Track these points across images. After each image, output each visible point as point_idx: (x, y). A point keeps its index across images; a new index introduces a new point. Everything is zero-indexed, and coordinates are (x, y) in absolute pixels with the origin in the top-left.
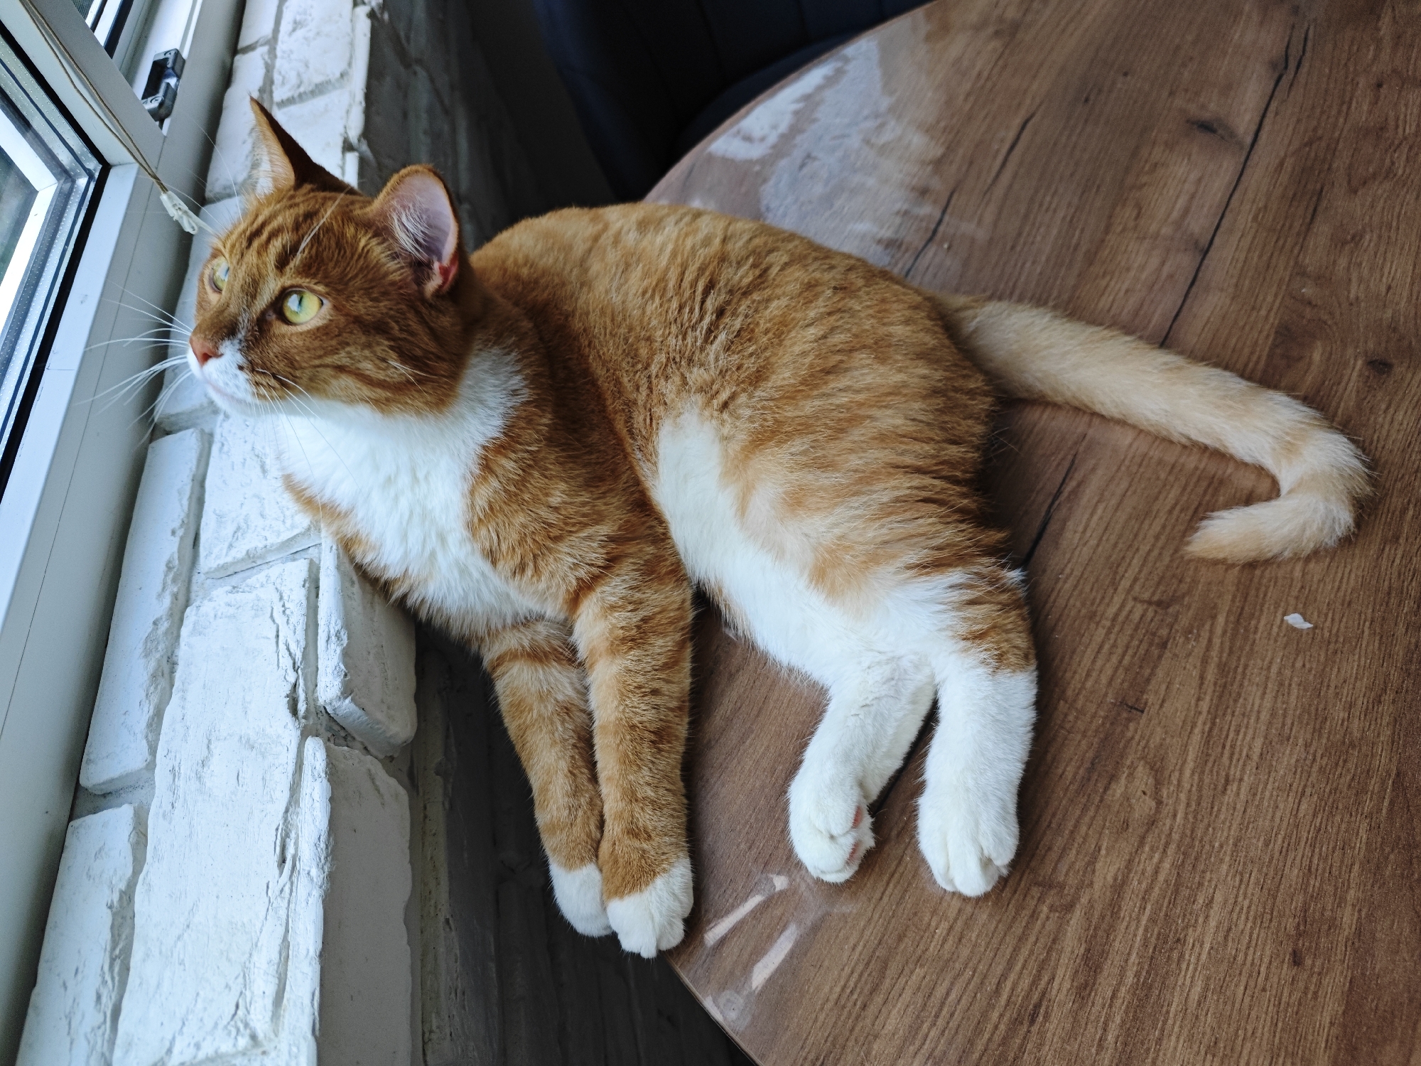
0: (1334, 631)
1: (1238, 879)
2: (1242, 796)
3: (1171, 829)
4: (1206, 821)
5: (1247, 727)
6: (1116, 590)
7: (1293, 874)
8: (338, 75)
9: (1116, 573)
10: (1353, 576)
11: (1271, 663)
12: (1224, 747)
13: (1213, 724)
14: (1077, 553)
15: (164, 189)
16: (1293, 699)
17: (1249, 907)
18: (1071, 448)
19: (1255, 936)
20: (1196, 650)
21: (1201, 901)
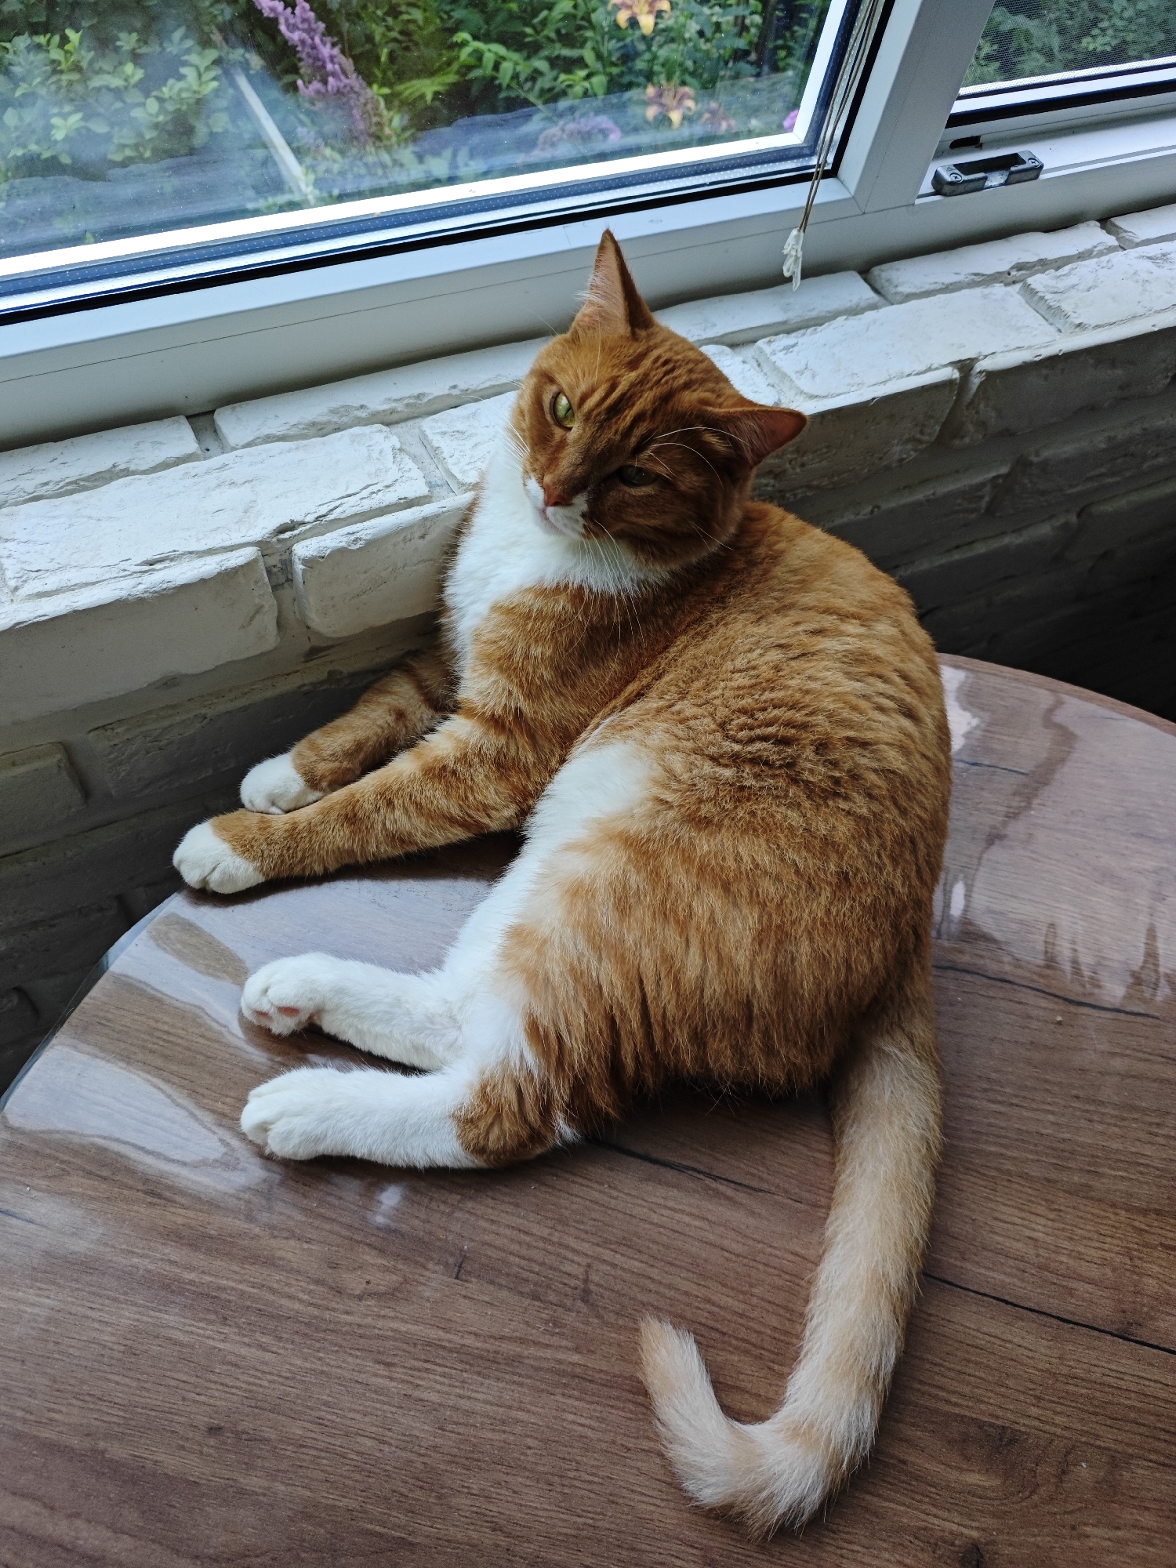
0: (575, 1483)
1: (288, 1375)
2: (373, 1379)
3: (334, 1310)
4: (344, 1343)
5: (450, 1385)
6: (598, 1245)
7: (297, 1430)
8: (1080, 321)
9: (620, 1244)
10: (652, 1508)
11: (528, 1412)
12: (426, 1361)
13: (451, 1351)
14: (640, 1202)
16: (490, 1435)
17: (261, 1386)
18: (778, 1186)
19: (234, 1391)
20: (534, 1331)
21: (264, 1340)
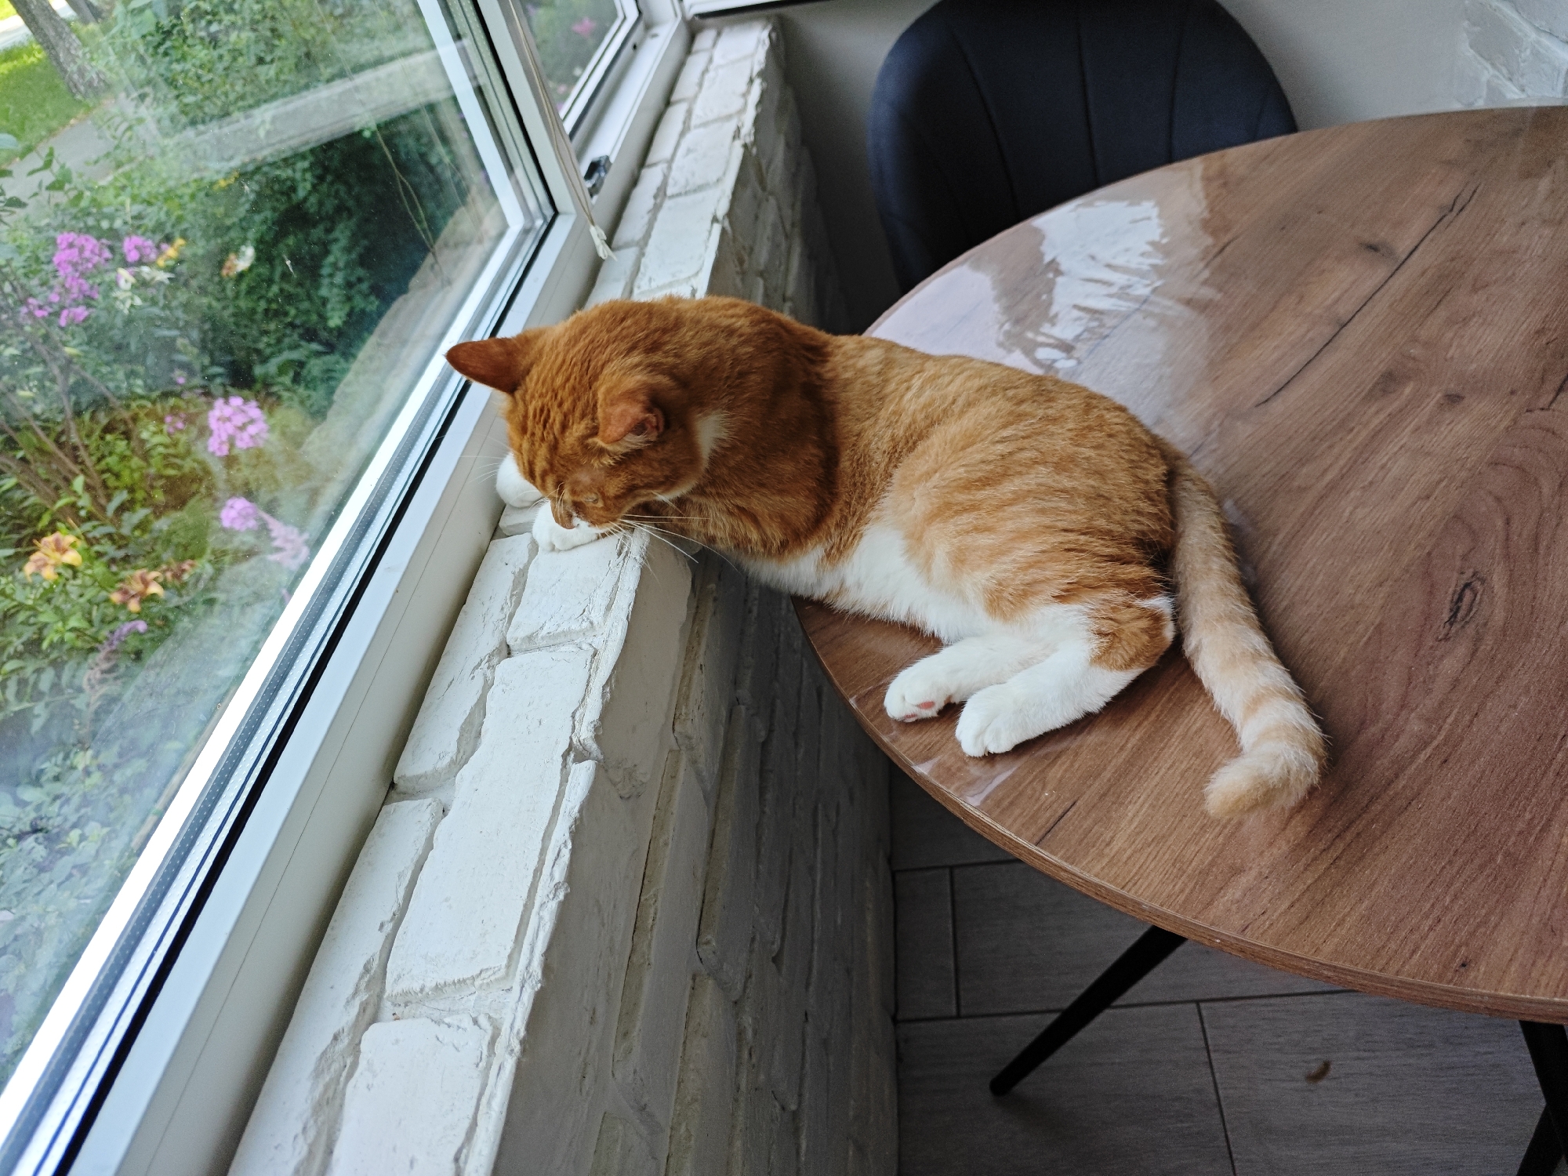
8: (715, 179)
15: (593, 223)
